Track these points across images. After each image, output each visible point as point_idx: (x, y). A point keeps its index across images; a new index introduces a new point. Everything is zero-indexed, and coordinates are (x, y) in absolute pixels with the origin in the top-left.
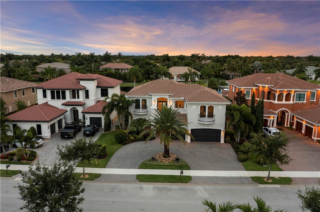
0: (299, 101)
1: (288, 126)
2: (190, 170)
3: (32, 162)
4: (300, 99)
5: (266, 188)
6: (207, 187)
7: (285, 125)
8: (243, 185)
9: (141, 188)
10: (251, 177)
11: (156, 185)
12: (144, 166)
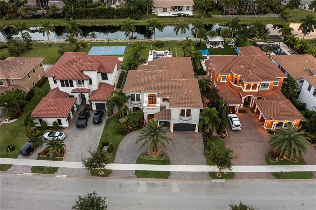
0: (264, 88)
1: (252, 107)
2: (170, 165)
3: (63, 157)
4: (264, 87)
5: (216, 183)
6: (179, 182)
7: (250, 106)
8: (202, 180)
9: (138, 184)
10: (209, 172)
11: (148, 181)
12: (140, 161)
